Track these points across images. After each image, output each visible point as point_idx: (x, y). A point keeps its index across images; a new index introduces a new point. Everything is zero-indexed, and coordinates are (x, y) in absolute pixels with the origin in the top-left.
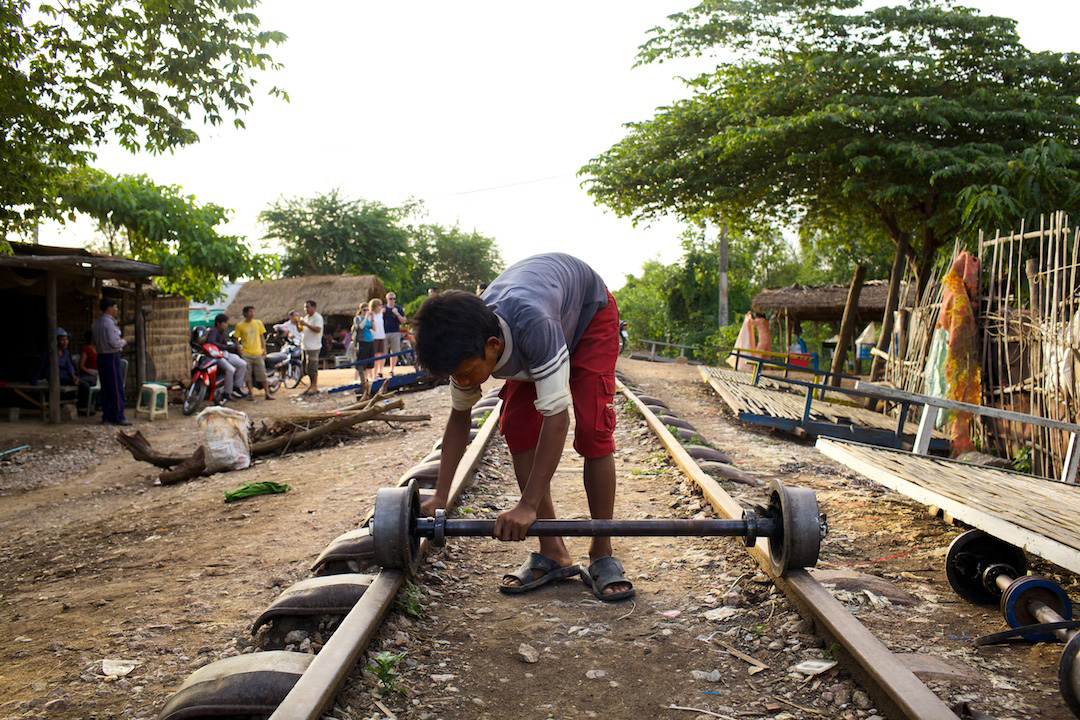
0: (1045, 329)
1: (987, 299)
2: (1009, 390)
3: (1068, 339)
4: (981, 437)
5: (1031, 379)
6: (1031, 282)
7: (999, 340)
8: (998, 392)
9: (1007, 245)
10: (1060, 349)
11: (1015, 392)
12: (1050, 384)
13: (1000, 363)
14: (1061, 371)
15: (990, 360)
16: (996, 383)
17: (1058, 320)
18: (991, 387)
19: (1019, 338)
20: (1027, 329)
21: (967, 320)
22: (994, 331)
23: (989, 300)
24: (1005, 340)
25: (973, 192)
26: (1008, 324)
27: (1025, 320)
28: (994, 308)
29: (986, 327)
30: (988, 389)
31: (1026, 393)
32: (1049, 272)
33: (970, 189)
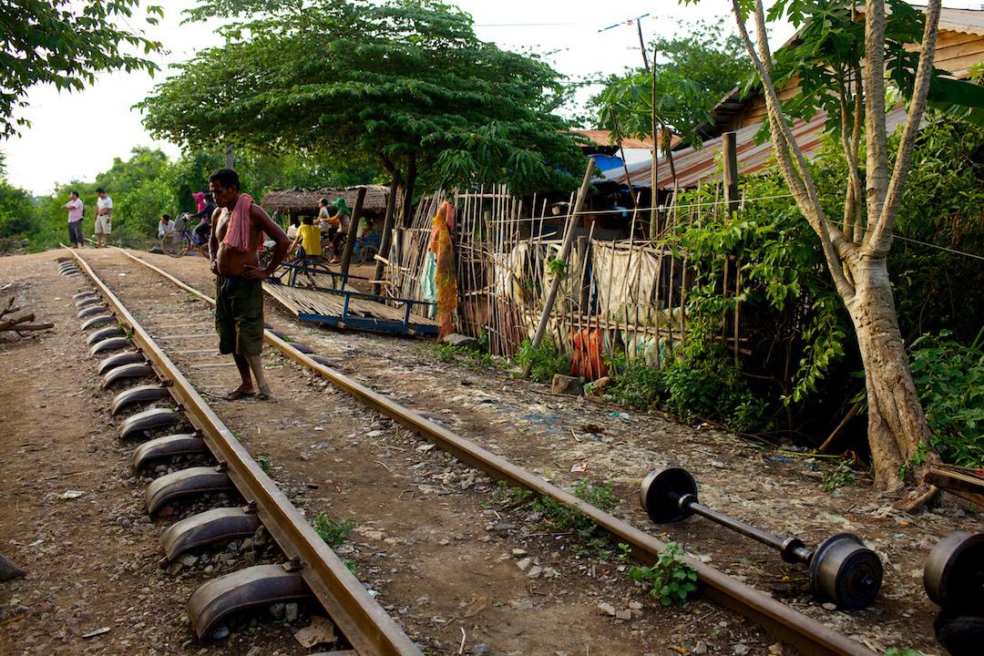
0: (497, 256)
1: (460, 233)
2: (474, 293)
3: (509, 265)
4: (457, 324)
5: (488, 287)
6: (488, 226)
7: (468, 261)
8: (468, 294)
9: (473, 199)
10: (505, 270)
11: (478, 295)
12: (499, 290)
13: (469, 276)
14: (505, 284)
15: (462, 274)
16: (466, 288)
17: (504, 252)
18: (464, 291)
19: (481, 261)
20: (485, 255)
21: (449, 248)
22: (465, 255)
23: (462, 234)
24: (473, 261)
25: (449, 154)
26: (474, 251)
27: (484, 249)
28: (465, 240)
29: (460, 252)
30: (462, 292)
31: (485, 296)
32: (498, 221)
33: (446, 152)
